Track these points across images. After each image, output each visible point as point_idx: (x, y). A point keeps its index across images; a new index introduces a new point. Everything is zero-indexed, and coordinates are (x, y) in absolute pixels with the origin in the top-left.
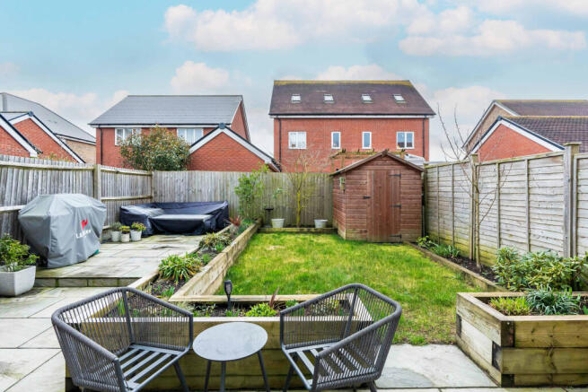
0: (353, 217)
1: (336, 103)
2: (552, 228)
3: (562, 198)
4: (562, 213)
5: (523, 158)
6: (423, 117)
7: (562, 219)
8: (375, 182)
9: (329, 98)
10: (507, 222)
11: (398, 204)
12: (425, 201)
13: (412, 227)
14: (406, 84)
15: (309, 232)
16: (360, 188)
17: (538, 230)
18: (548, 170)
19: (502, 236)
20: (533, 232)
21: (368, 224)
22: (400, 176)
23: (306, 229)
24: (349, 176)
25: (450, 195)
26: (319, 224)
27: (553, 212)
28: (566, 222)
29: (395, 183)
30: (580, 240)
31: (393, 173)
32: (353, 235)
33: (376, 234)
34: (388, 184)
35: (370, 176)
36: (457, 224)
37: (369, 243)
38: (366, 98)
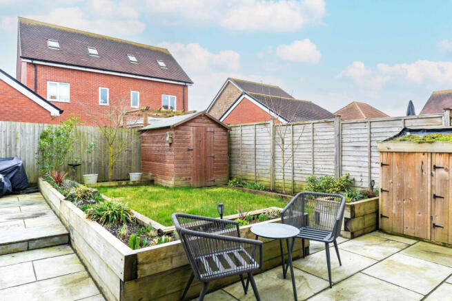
0: (180, 167)
1: (102, 57)
2: (327, 163)
3: (333, 146)
4: (334, 153)
5: (310, 122)
6: (184, 84)
7: (334, 157)
8: (197, 136)
9: (93, 51)
10: (298, 162)
11: (213, 155)
12: (230, 152)
13: (223, 173)
14: (165, 52)
15: (127, 185)
16: (186, 142)
17: (319, 165)
18: (324, 130)
19: (295, 171)
20: (316, 166)
21: (191, 173)
22: (213, 132)
23: (124, 183)
24: (176, 131)
25: (253, 147)
26: (135, 176)
27: (328, 154)
28: (336, 159)
29: (211, 138)
30: (343, 168)
31: (209, 129)
32: (179, 183)
33: (197, 180)
34: (205, 139)
35: (193, 131)
36: (258, 167)
37: (193, 188)
38: (132, 58)
